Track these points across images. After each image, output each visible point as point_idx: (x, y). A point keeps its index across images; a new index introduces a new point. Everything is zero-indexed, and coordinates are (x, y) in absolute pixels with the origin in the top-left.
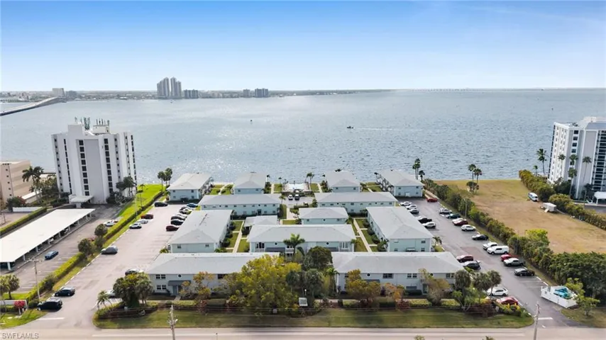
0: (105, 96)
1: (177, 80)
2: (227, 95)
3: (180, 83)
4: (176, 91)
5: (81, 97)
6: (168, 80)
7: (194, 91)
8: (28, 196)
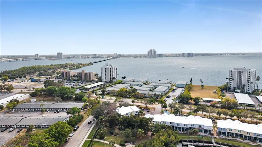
0: (129, 56)
1: (155, 50)
2: (175, 56)
3: (156, 51)
4: (154, 54)
5: (122, 57)
6: (152, 50)
7: (161, 54)
8: (95, 80)
